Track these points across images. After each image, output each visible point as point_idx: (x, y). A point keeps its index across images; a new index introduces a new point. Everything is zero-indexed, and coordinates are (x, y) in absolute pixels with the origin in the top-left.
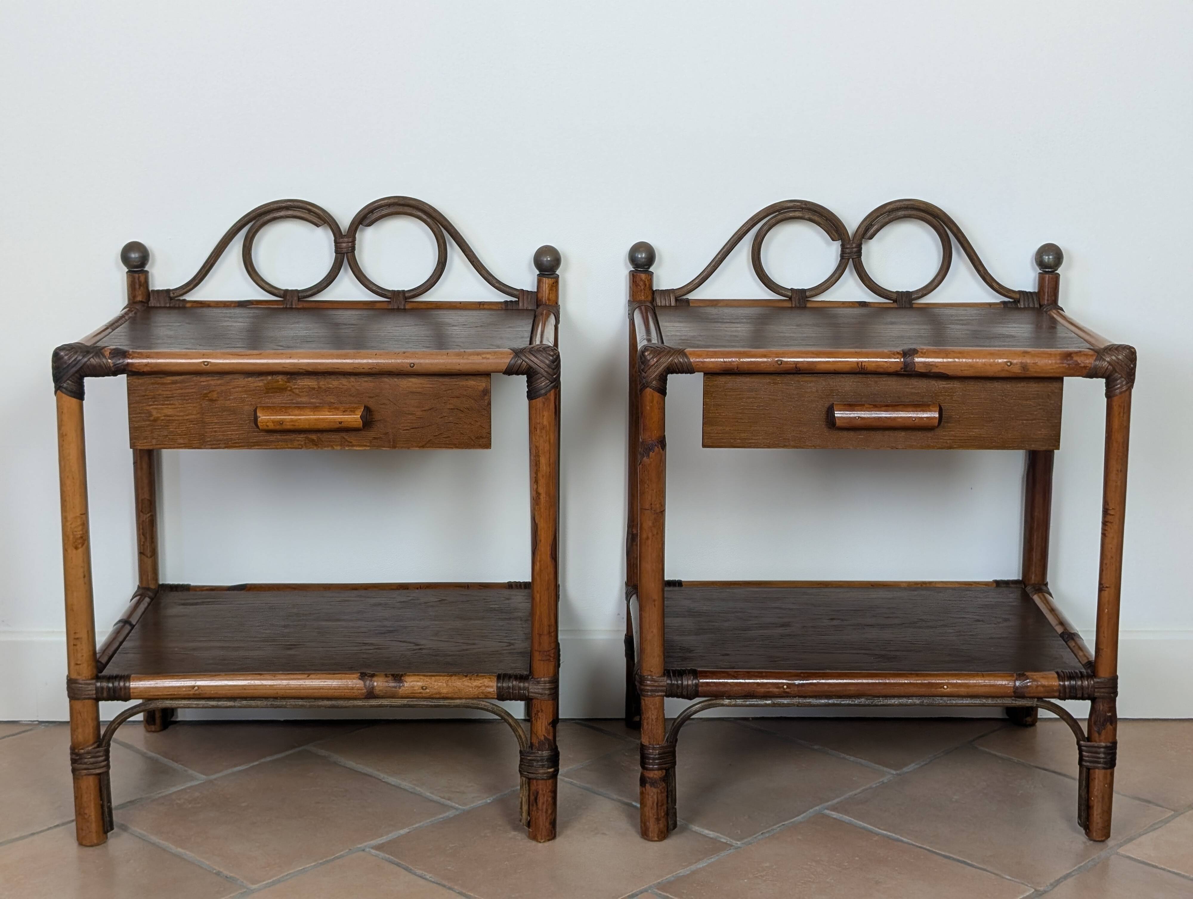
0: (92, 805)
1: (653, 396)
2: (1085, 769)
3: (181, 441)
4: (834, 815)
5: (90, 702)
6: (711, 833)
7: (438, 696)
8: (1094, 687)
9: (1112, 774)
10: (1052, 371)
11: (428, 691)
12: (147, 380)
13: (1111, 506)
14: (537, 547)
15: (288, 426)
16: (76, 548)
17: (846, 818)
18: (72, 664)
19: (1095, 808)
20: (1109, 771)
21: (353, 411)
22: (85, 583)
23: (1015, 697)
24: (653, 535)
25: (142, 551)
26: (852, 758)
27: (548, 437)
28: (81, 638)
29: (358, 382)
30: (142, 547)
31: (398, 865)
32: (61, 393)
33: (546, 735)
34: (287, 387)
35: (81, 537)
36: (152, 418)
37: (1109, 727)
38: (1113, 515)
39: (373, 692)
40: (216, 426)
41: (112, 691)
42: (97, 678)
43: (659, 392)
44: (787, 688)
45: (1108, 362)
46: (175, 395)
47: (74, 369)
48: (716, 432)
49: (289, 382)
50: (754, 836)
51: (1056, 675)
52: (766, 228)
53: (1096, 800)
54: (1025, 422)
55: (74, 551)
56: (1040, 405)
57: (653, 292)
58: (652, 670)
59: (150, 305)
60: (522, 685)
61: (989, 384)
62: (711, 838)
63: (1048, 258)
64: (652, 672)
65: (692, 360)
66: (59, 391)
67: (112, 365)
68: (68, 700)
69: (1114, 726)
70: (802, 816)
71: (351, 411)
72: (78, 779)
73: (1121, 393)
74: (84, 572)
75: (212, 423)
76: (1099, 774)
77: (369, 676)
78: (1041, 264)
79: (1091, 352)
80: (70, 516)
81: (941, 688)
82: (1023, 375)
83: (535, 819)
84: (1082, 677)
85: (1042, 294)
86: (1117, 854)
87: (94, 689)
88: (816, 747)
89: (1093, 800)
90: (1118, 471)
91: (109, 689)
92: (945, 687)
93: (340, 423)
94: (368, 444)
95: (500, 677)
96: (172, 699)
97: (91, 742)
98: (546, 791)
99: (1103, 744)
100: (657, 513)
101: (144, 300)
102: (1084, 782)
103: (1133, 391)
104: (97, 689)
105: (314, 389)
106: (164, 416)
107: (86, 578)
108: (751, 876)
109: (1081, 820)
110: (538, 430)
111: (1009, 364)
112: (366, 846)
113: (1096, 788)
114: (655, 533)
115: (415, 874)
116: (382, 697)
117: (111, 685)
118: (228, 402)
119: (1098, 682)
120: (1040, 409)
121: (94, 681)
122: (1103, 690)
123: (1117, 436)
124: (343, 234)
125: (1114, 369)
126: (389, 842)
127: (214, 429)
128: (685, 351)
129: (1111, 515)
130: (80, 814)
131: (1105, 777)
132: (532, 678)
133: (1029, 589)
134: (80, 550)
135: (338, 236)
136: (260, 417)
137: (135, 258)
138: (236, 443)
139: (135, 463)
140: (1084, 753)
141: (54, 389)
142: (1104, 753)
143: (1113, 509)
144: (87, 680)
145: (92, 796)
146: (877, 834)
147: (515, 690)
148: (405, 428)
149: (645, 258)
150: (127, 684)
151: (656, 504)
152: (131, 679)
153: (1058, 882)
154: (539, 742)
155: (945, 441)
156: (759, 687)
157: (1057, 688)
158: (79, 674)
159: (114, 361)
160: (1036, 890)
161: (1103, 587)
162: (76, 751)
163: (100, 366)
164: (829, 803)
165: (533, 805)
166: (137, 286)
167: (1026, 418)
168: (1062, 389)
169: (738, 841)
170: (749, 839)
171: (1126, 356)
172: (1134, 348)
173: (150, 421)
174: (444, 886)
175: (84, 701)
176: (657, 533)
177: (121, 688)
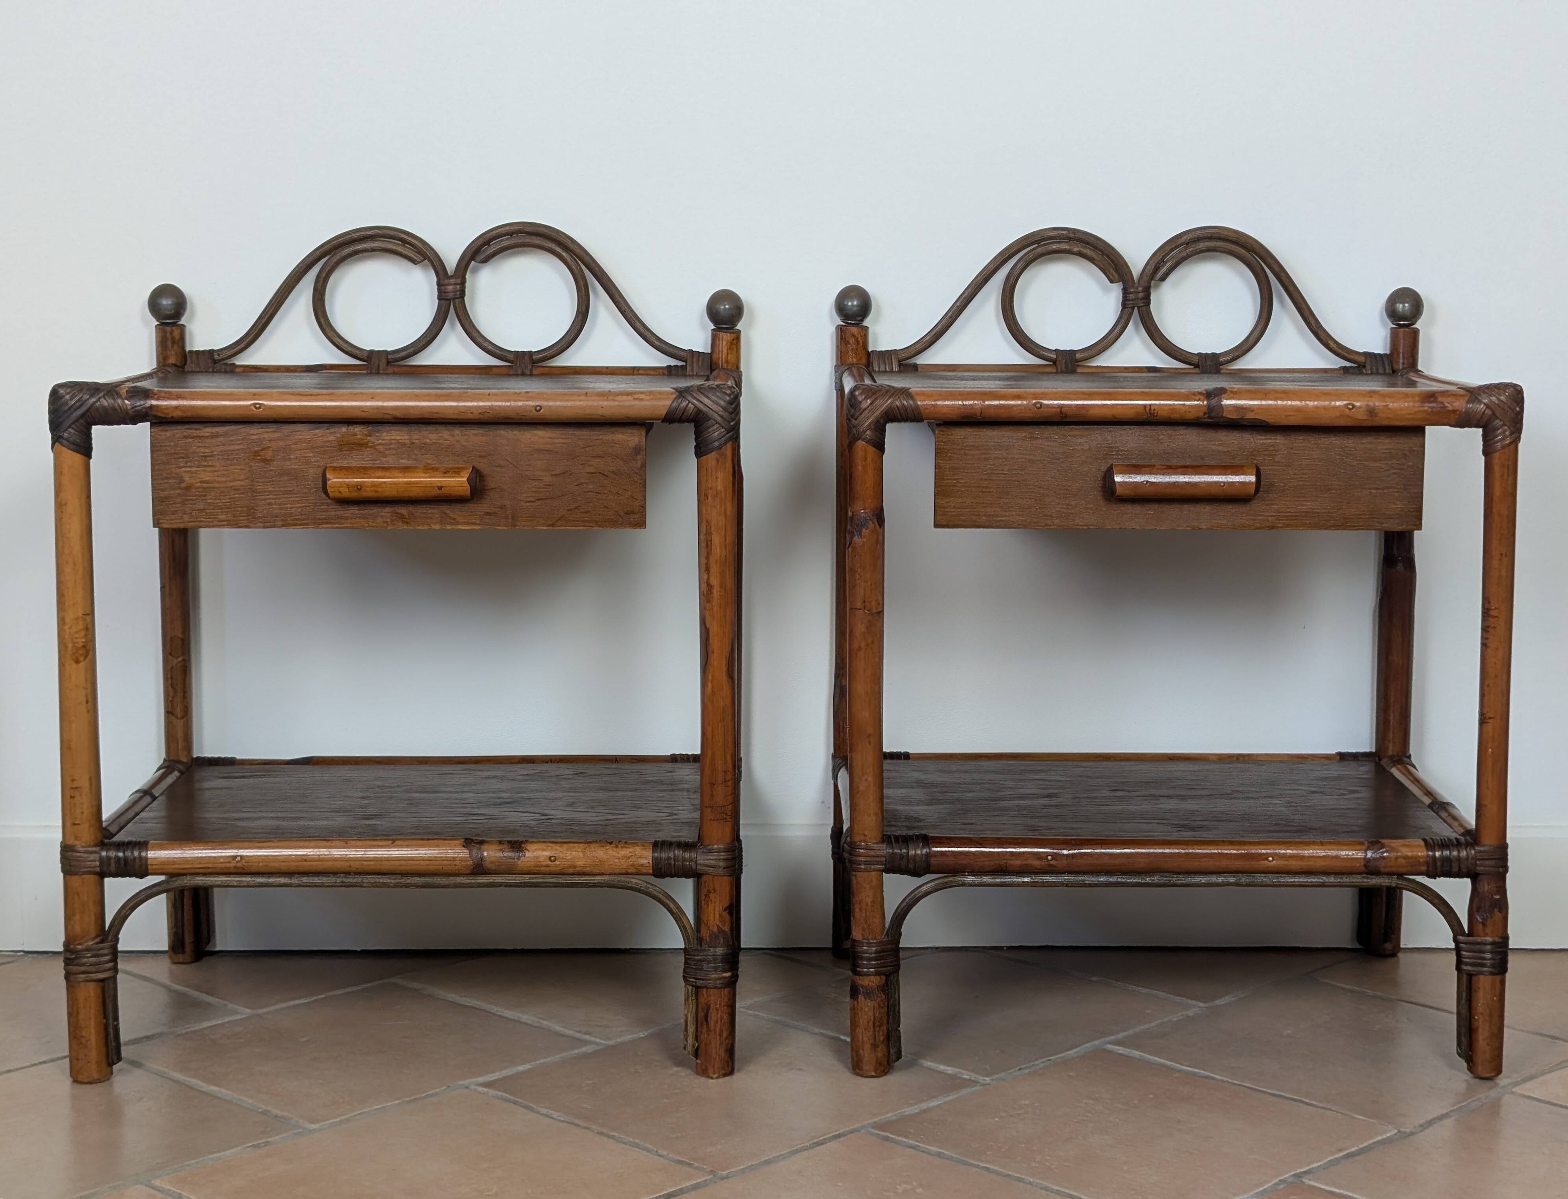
0: (93, 1023)
1: (865, 450)
2: (1465, 977)
3: (223, 517)
4: (1120, 1050)
5: (92, 878)
6: (949, 1068)
7: (571, 871)
8: (1475, 858)
9: (1503, 983)
10: (1410, 416)
11: (557, 862)
12: (179, 432)
13: (1494, 605)
14: (709, 662)
15: (368, 493)
16: (77, 662)
17: (1136, 1053)
18: (68, 824)
19: (1480, 1030)
20: (1498, 977)
21: (457, 471)
22: (88, 711)
23: (1367, 874)
24: (867, 645)
25: (170, 710)
26: (1144, 990)
27: (723, 507)
28: (81, 788)
29: (465, 435)
30: (170, 703)
31: (515, 1103)
32: (60, 446)
33: (720, 925)
34: (369, 442)
35: (84, 647)
36: (183, 485)
37: (1497, 915)
38: (1497, 617)
39: (481, 865)
40: (271, 496)
41: (122, 862)
42: (102, 845)
43: (874, 446)
44: (1053, 860)
45: (1485, 404)
46: (215, 453)
47: (79, 413)
48: (953, 505)
49: (370, 436)
50: (1009, 1071)
51: (1422, 843)
52: (1020, 265)
53: (1481, 1020)
54: (1373, 491)
55: (74, 665)
56: (1394, 469)
57: (869, 354)
58: (866, 833)
59: (186, 370)
60: (687, 855)
61: (1323, 440)
62: (949, 1075)
63: (1402, 307)
64: (865, 835)
65: (919, 403)
66: (57, 444)
67: (129, 407)
68: (61, 875)
69: (1504, 913)
70: (1075, 1050)
71: (455, 472)
72: (73, 987)
73: (1503, 447)
74: (87, 696)
75: (265, 492)
76: (1484, 983)
77: (476, 843)
78: (1393, 315)
79: (1462, 392)
80: (70, 616)
81: (1264, 861)
82: (1369, 424)
83: (706, 1044)
84: (1458, 844)
85: (1395, 356)
86: (1513, 1093)
87: (98, 859)
88: (1094, 979)
89: (1476, 1020)
90: (1502, 555)
91: (118, 859)
92: (1270, 859)
93: (440, 488)
94: (478, 522)
95: (657, 845)
96: (205, 874)
97: (93, 935)
98: (720, 1005)
99: (1489, 939)
100: (872, 614)
101: (178, 364)
102: (1464, 994)
103: (1521, 446)
104: (101, 859)
105: (404, 445)
106: (201, 482)
107: (90, 704)
108: (1004, 1114)
109: (1461, 1049)
110: (710, 498)
111: (1350, 407)
112: (470, 1083)
113: (1481, 1001)
114: (870, 641)
115: (538, 1112)
116: (496, 873)
117: (121, 854)
118: (288, 463)
119: (1481, 852)
120: (1395, 473)
121: (97, 849)
122: (1487, 862)
123: (1500, 507)
124: (450, 274)
125: (1494, 414)
126: (504, 1079)
127: (268, 501)
128: (910, 390)
129: (1494, 617)
130: (75, 1037)
131: (1493, 986)
132: (701, 845)
133: (1385, 762)
134: (82, 664)
135: (442, 277)
136: (329, 480)
137: (167, 305)
138: (297, 520)
139: (163, 587)
140: (1464, 953)
141: (50, 442)
142: (1491, 952)
144: (89, 846)
145: (93, 1012)
146: (1180, 1071)
147: (678, 861)
148: (528, 500)
149: (857, 306)
150: (143, 854)
151: (870, 602)
152: (149, 846)
153: (1430, 1123)
154: (710, 935)
155: (1265, 518)
156: (1014, 859)
157: (1424, 859)
158: (77, 838)
159: (133, 402)
160: (1399, 1132)
161: (1485, 718)
162: (72, 947)
163: (114, 409)
164: (1113, 1037)
165: (702, 1025)
166: (169, 343)
167: (1376, 486)
168: (1423, 446)
169: (987, 1076)
170: (1002, 1075)
171: (1509, 397)
172: (1520, 386)
173: (180, 488)
174: (577, 1125)
175: (84, 876)
176: (873, 642)
177: (135, 859)
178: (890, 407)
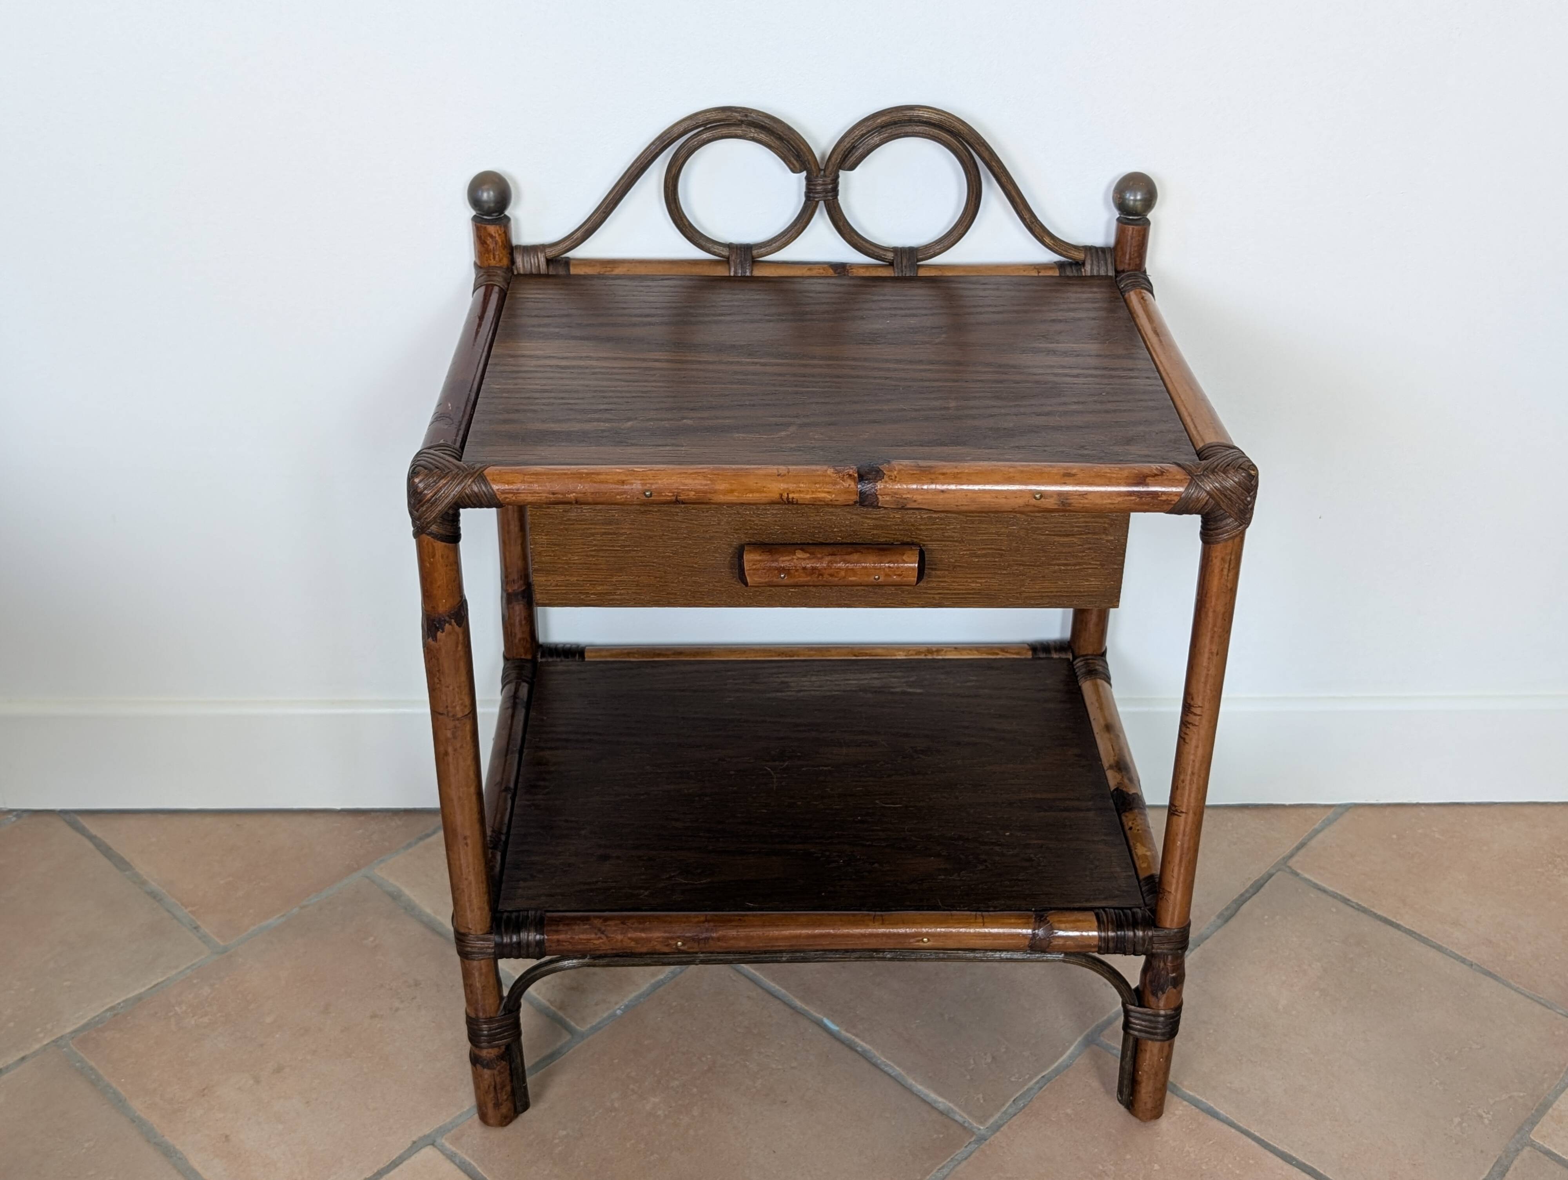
1: (433, 547)
2: (1131, 1040)
8: (1152, 941)
9: (1171, 1046)
10: (1111, 506)
13: (1198, 701)
19: (1143, 1085)
20: (1166, 1043)
23: (1031, 951)
24: (454, 750)
37: (1170, 990)
38: (1199, 715)
43: (442, 541)
44: (683, 944)
45: (1208, 493)
51: (1095, 921)
52: (684, 152)
53: (1145, 1077)
54: (1063, 567)
57: (512, 249)
58: (472, 925)
63: (1134, 198)
64: (470, 929)
65: (495, 487)
69: (1178, 988)
73: (1226, 540)
76: (1152, 1050)
78: (1122, 206)
79: (1181, 475)
81: (918, 941)
82: (1061, 510)
84: (1135, 924)
85: (1120, 252)
89: (1140, 1074)
90: (1212, 653)
92: (925, 940)
99: (1162, 1012)
100: (458, 719)
102: (1129, 1053)
109: (1121, 1096)
111: (1038, 496)
113: (1147, 1062)
114: (457, 747)
119: (1158, 934)
122: (1164, 946)
123: (1215, 604)
125: (1217, 503)
128: (486, 472)
129: (1195, 714)
131: (1161, 1050)
133: (1078, 664)
140: (1132, 1020)
142: (1162, 1023)
143: (1199, 707)
149: (495, 197)
151: (455, 707)
155: (931, 596)
156: (639, 946)
157: (1096, 943)
161: (1176, 811)
167: (1068, 564)
171: (1239, 484)
172: (1254, 468)
178: (459, 498)
